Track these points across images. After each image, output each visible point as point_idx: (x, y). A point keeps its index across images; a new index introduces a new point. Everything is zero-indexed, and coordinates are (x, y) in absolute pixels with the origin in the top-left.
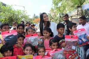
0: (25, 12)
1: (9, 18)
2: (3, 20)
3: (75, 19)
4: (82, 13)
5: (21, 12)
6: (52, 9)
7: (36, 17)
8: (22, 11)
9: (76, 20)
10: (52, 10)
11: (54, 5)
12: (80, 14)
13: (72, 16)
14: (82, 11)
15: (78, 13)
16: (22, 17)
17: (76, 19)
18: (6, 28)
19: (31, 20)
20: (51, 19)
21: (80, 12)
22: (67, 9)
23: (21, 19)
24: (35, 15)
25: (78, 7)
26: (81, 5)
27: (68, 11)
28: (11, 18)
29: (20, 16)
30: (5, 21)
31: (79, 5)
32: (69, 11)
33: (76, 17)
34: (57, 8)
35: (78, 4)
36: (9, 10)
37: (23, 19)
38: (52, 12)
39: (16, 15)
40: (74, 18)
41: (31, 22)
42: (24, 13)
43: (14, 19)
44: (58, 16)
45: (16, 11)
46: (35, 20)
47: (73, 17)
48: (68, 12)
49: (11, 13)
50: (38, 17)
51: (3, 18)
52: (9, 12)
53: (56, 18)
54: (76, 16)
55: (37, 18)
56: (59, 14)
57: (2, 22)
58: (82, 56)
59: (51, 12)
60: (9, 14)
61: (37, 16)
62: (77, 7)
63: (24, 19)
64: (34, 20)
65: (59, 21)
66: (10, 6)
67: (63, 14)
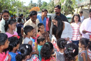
3: (86, 11)
13: (83, 6)
16: (14, 4)
19: (27, 8)
23: (12, 7)
24: (32, 2)
29: (11, 3)
37: (15, 7)
40: (85, 9)
46: (33, 8)
54: (88, 6)
55: (35, 6)
56: (65, 2)
61: (35, 4)
63: (17, 6)
64: (30, 9)
65: (65, 11)
67: (71, 2)
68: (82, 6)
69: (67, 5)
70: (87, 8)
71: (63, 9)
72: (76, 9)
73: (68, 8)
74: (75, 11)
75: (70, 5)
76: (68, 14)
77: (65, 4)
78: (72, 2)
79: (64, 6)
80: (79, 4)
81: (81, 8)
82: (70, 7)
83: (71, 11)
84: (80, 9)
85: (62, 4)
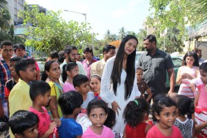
0: (88, 27)
1: (51, 41)
2: (38, 45)
5: (78, 26)
6: (150, 19)
8: (80, 25)
10: (150, 21)
11: (154, 10)
13: (200, 37)
16: (80, 38)
23: (76, 43)
24: (109, 33)
28: (56, 40)
29: (75, 36)
30: (43, 47)
34: (162, 16)
36: (53, 23)
37: (81, 43)
38: (150, 27)
39: (67, 33)
41: (101, 49)
42: (84, 29)
44: (164, 34)
45: (68, 24)
48: (187, 28)
50: (117, 38)
51: (39, 41)
52: (52, 27)
55: (115, 39)
57: (38, 49)
63: (84, 41)
65: (166, 47)
66: (55, 14)
67: (176, 31)
68: (197, 38)
69: (169, 37)
71: (163, 43)
72: (186, 43)
73: (172, 40)
74: (184, 46)
75: (176, 36)
76: (172, 52)
77: (167, 34)
78: (179, 31)
79: (165, 38)
80: (191, 33)
81: (197, 40)
82: (176, 40)
83: (178, 46)
84: (194, 42)
85: (161, 35)
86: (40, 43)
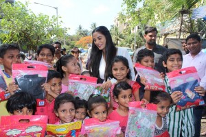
0: (59, 21)
1: (20, 34)
2: (5, 38)
3: (174, 41)
4: (192, 26)
5: (49, 19)
6: (122, 15)
7: (84, 34)
9: (177, 42)
10: (122, 17)
11: (126, 6)
12: (187, 30)
13: (168, 34)
14: (191, 21)
15: (183, 26)
16: (51, 32)
17: (176, 39)
18: (12, 57)
19: (72, 39)
20: (118, 40)
21: (187, 24)
22: (156, 15)
23: (47, 37)
24: (80, 28)
25: (183, 12)
26: (189, 8)
27: (159, 22)
28: (25, 34)
29: (46, 30)
30: (11, 40)
31: (186, 8)
32: (161, 21)
33: (177, 36)
34: (134, 13)
35: (183, 6)
36: (22, 15)
37: (52, 37)
38: (122, 22)
39: (37, 26)
40: (172, 39)
41: (72, 44)
42: (55, 23)
43: (33, 36)
44: (135, 31)
45: (38, 16)
46: (82, 39)
47: (170, 37)
48: (158, 24)
49: (26, 23)
50: (88, 34)
51: (6, 33)
53: (130, 37)
54: (177, 33)
55: (86, 35)
56: (137, 27)
57: (5, 42)
58: (189, 128)
59: (119, 22)
60: (21, 23)
61: (87, 31)
62: (180, 12)
63: (55, 36)
64: (78, 40)
65: (137, 43)
66: (23, 6)
68: (166, 35)
69: (141, 34)
70: (175, 37)
71: (133, 39)
77: (138, 31)
79: (136, 34)
84: (163, 39)
85: (132, 31)
86: (7, 36)
